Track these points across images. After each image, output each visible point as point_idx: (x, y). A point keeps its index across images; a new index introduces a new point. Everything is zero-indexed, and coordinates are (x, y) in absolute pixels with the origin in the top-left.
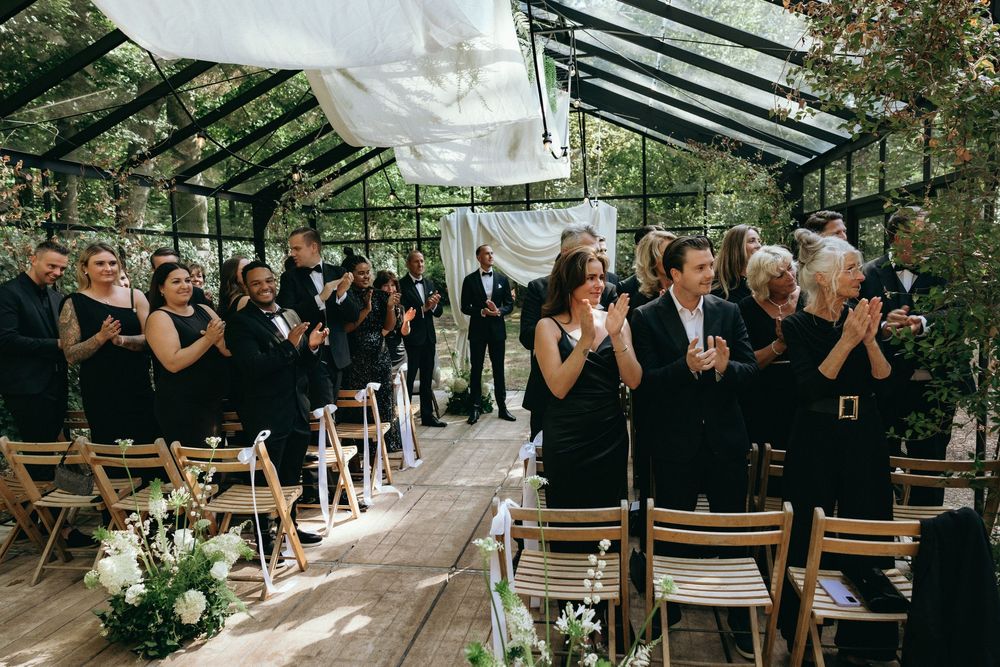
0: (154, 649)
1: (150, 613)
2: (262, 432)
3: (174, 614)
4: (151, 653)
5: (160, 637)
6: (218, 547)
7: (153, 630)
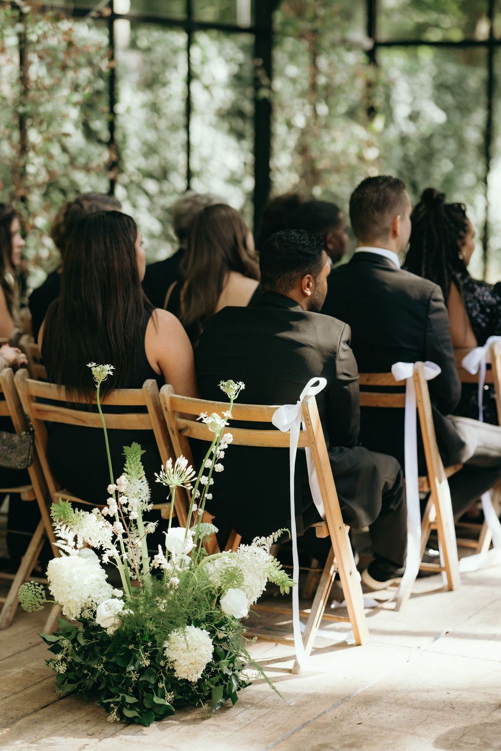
0: (132, 707)
1: (131, 647)
2: (314, 380)
3: (165, 658)
4: (129, 714)
5: (142, 690)
6: (234, 563)
7: (134, 677)
